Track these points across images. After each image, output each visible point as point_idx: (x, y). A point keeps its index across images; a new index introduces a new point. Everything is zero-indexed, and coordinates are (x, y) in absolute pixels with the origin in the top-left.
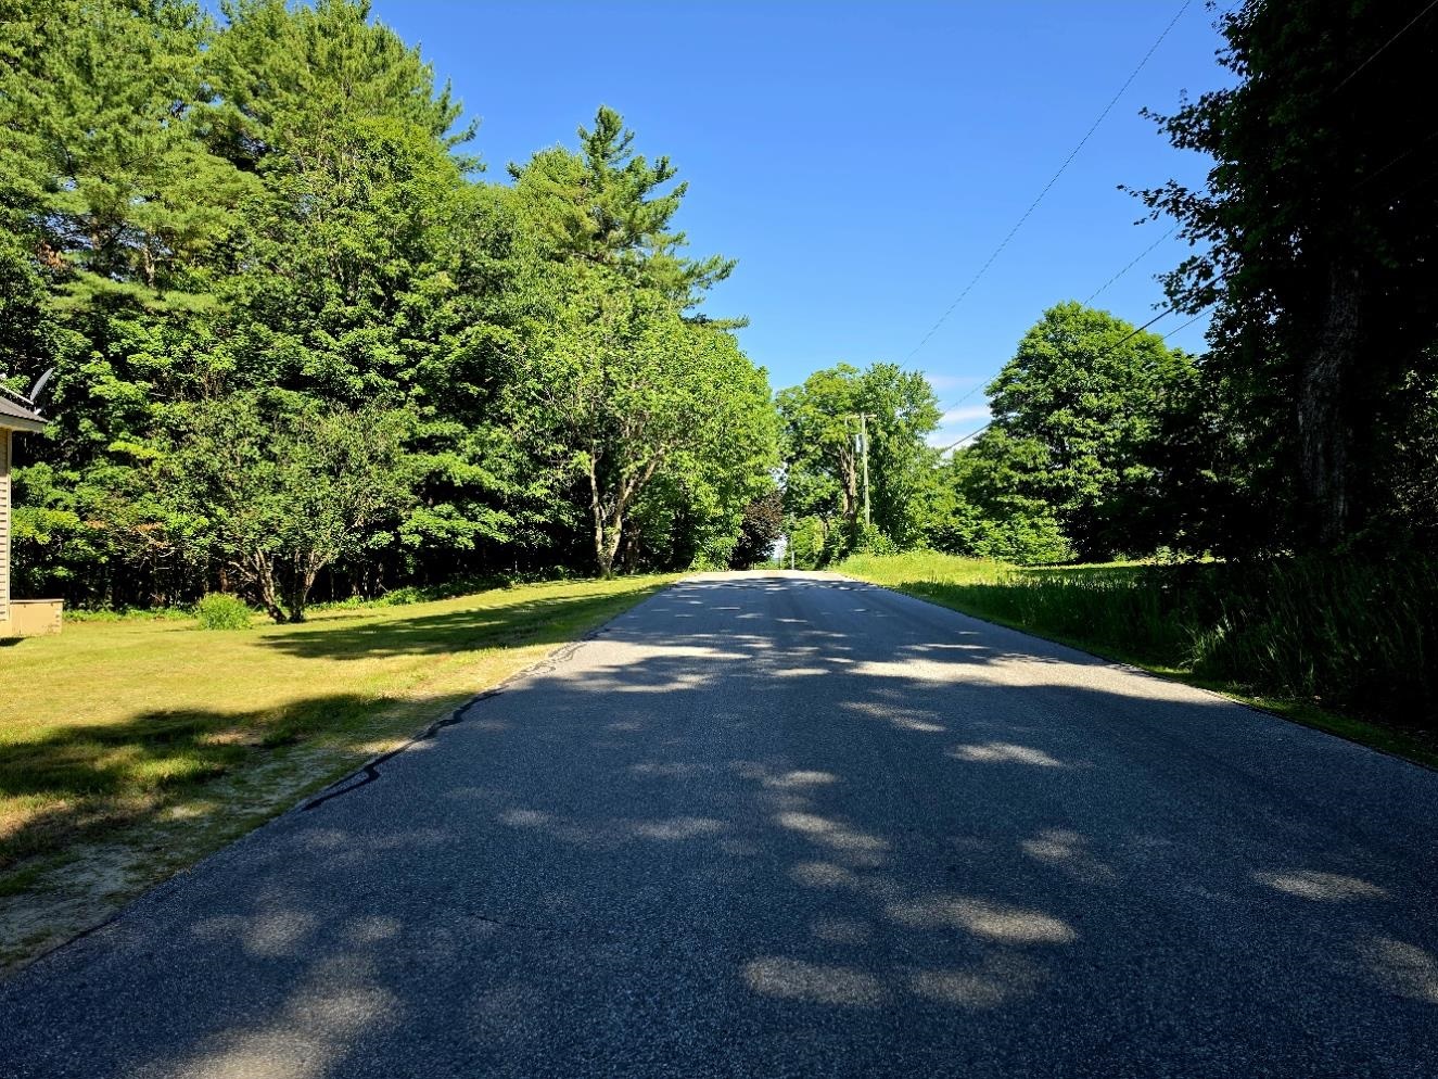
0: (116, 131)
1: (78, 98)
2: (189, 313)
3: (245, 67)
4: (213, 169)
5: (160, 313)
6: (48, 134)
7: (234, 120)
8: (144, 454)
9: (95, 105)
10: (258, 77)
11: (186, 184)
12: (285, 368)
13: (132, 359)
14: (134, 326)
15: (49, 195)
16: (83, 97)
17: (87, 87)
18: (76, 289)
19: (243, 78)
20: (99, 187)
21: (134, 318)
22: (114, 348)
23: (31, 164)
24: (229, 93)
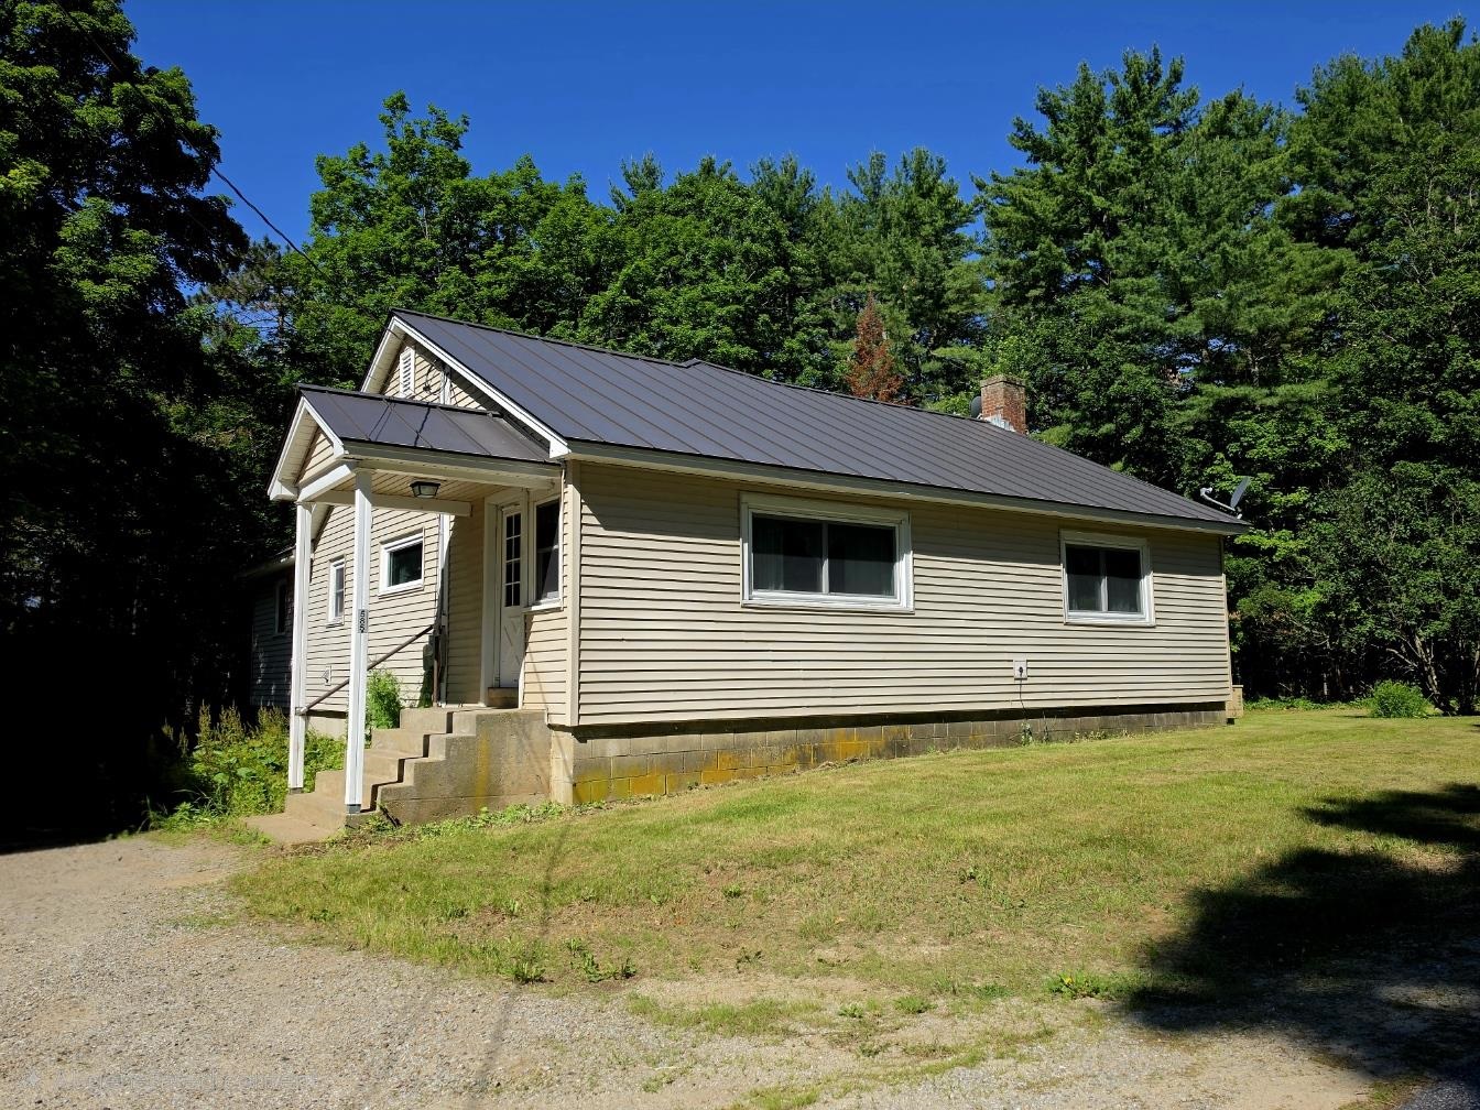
0: (1224, 250)
1: (1187, 232)
2: (1301, 402)
3: (1326, 145)
4: (1305, 256)
5: (1272, 409)
6: (1167, 271)
7: (1320, 201)
8: (1267, 543)
9: (1200, 233)
10: (1342, 150)
11: (1284, 278)
12: (1406, 440)
13: (1251, 454)
14: (1250, 424)
15: (1169, 325)
16: (1190, 230)
17: (1193, 220)
18: (1195, 402)
19: (1326, 157)
20: (1213, 304)
21: (1249, 417)
22: (1233, 448)
23: (1153, 302)
24: (1314, 177)
